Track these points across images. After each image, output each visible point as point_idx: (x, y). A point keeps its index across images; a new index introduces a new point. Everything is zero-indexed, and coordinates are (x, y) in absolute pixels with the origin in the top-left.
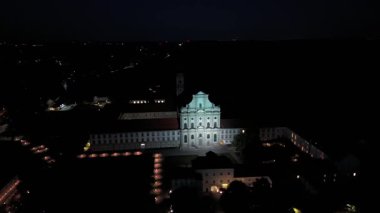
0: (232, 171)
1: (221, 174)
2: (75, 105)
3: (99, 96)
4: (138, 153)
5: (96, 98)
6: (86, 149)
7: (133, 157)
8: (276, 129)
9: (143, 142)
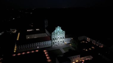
0: (79, 56)
1: (76, 57)
2: (3, 33)
3: (12, 29)
4: (37, 51)
5: (11, 29)
6: (15, 51)
7: (35, 52)
8: (82, 37)
9: (38, 46)
